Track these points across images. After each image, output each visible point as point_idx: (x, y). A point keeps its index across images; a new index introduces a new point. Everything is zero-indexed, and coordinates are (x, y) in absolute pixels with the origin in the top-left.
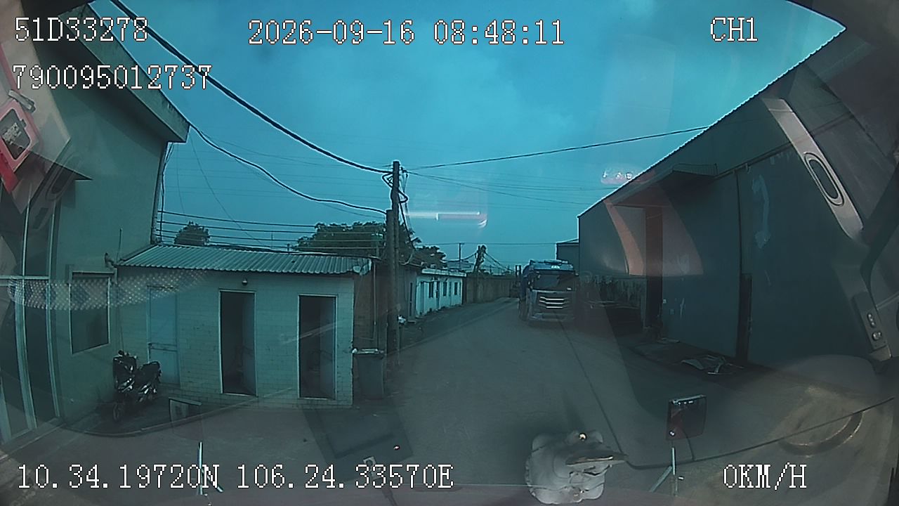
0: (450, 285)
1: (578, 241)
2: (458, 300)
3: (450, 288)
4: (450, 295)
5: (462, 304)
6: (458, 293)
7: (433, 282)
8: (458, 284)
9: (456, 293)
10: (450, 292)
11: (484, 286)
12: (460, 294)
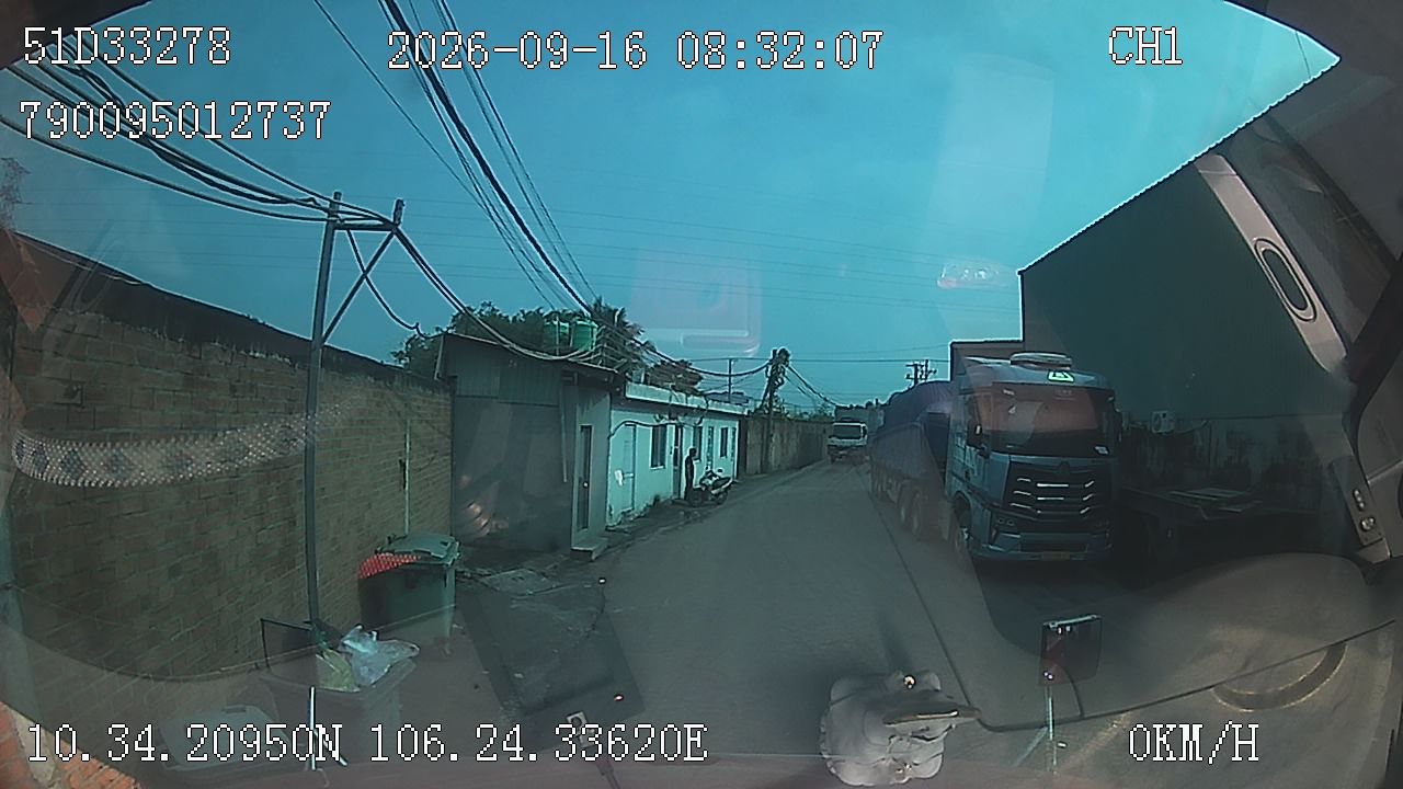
0: (711, 432)
1: (1020, 338)
2: (726, 467)
3: (711, 441)
5: (737, 476)
6: (729, 452)
7: (663, 426)
9: (723, 454)
10: (710, 450)
11: (782, 436)
12: (733, 455)
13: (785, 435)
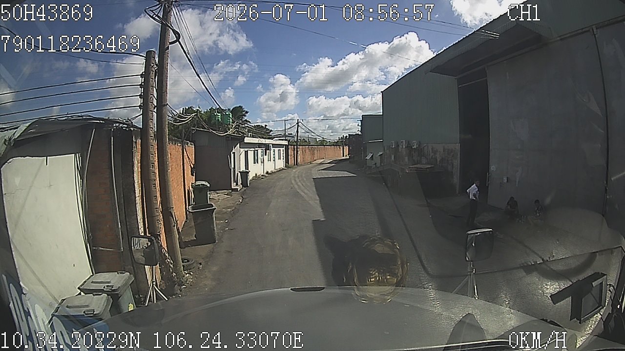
0: (274, 151)
1: (382, 114)
2: (281, 164)
3: (274, 154)
4: (274, 160)
5: (286, 167)
6: (282, 158)
7: (257, 150)
8: (282, 151)
9: (279, 158)
10: (274, 157)
11: (303, 151)
12: (283, 159)
13: (304, 150)
